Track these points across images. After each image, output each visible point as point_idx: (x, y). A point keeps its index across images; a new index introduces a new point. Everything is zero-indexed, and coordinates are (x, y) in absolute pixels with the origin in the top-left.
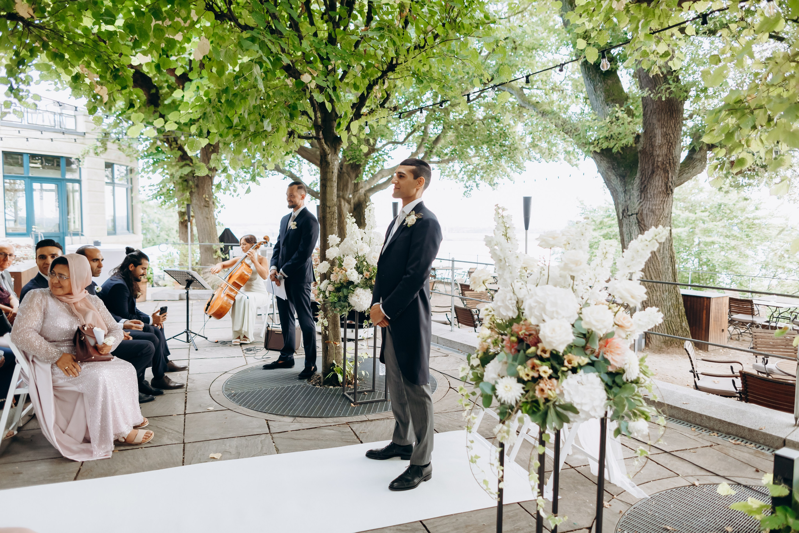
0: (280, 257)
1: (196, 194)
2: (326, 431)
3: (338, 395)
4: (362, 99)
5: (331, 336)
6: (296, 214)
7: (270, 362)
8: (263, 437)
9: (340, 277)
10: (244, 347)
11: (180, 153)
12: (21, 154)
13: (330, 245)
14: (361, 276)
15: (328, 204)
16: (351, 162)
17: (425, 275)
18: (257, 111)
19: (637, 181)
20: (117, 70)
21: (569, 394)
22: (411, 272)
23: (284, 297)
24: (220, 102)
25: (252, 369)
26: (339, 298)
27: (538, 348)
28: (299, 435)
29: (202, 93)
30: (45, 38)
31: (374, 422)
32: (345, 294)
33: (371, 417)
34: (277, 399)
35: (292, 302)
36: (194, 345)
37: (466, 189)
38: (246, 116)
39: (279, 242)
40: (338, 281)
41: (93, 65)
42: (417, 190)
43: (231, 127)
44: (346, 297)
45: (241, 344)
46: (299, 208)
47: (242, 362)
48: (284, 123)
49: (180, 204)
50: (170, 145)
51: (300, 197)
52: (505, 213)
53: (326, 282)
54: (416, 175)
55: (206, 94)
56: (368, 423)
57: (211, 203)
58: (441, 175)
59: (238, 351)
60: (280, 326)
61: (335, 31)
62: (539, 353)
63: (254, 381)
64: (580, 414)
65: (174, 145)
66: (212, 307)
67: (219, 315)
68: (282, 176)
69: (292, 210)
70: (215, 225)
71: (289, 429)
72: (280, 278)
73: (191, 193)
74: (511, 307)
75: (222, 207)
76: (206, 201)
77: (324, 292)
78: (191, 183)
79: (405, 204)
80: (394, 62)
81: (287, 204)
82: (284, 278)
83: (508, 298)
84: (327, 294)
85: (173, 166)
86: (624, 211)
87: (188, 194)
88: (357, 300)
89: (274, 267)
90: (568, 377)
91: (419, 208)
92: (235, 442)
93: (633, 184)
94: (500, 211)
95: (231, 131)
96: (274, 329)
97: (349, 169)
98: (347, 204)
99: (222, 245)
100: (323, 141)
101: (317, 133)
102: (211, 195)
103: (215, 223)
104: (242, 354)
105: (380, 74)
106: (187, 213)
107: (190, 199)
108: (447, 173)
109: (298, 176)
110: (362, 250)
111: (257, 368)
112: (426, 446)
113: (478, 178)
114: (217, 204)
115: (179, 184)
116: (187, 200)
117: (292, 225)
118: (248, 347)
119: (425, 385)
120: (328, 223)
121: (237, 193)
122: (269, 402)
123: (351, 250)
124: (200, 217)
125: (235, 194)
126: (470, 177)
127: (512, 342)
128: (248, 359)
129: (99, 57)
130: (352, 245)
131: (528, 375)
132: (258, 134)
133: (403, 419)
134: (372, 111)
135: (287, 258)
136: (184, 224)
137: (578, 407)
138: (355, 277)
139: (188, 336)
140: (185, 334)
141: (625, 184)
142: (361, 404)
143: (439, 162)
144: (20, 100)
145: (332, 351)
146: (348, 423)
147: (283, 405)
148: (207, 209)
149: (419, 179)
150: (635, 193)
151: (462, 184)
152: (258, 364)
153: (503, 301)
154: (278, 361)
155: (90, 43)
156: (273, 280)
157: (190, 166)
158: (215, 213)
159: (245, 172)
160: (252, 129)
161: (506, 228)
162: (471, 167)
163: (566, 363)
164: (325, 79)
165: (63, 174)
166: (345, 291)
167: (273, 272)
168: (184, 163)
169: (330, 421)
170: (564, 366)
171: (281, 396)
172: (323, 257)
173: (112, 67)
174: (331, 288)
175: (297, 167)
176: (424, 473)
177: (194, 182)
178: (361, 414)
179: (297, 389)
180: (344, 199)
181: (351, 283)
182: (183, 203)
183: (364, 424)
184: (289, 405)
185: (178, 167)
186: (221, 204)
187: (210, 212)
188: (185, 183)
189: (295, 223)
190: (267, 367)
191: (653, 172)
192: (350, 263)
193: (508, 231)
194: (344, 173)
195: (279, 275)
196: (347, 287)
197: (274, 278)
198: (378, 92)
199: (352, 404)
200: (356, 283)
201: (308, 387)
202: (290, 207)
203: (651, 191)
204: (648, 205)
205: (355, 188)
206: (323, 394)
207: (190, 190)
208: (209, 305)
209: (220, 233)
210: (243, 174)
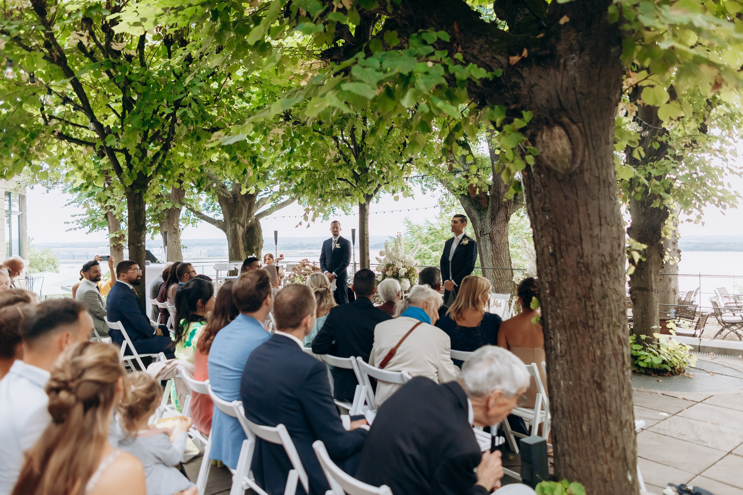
1: (166, 224)
19: (488, 213)
79: (458, 235)
86: (481, 232)
93: (485, 215)
98: (241, 228)
124: (170, 242)
141: (480, 215)
148: (175, 235)
149: (463, 223)
150: (488, 221)
180: (239, 223)
191: (499, 208)
194: (239, 202)
203: (498, 220)
204: (496, 228)
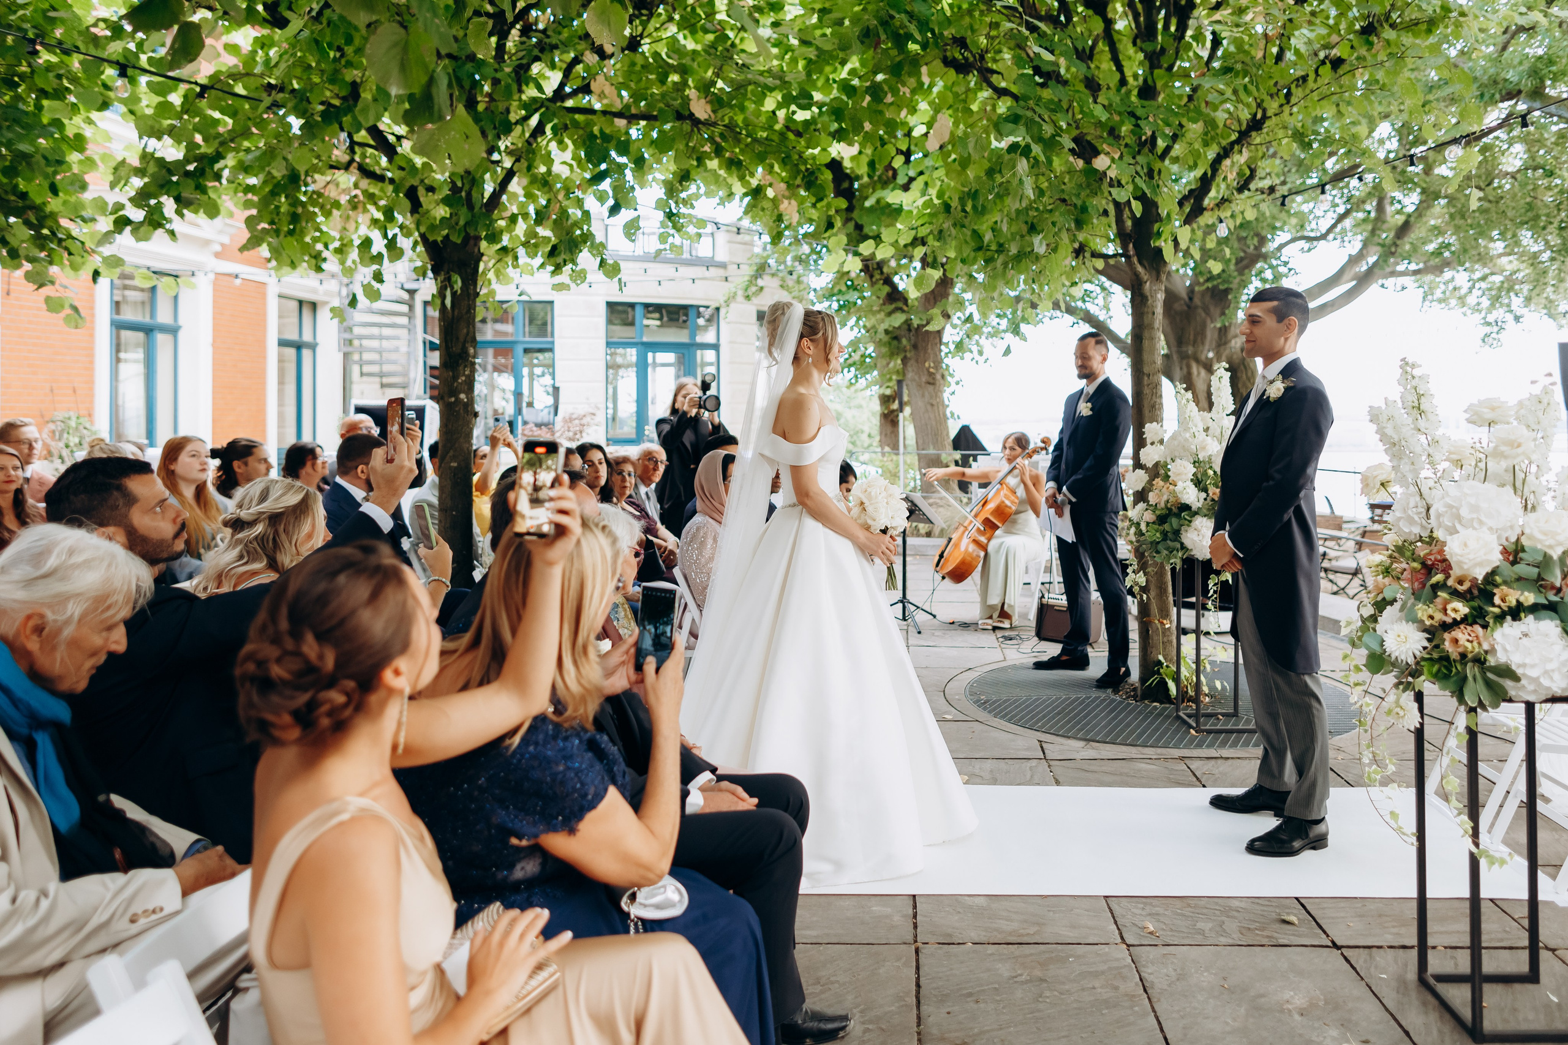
0: (1063, 466)
1: (912, 362)
2: (1143, 766)
3: (1168, 717)
4: (1206, 183)
5: (1154, 609)
6: (1091, 389)
7: (1045, 658)
8: (1034, 763)
9: (1165, 498)
10: (999, 634)
11: (887, 289)
12: (632, 306)
13: (1149, 441)
14: (1204, 495)
15: (1146, 370)
16: (1210, 285)
17: (1302, 481)
18: (1022, 218)
20: (812, 173)
21: (1506, 650)
22: (1277, 476)
23: (1070, 537)
24: (964, 211)
25: (1014, 667)
26: (1165, 535)
27: (1448, 577)
28: (1094, 766)
29: (933, 192)
30: (718, 139)
31: (1230, 762)
32: (1175, 526)
33: (1226, 752)
34: (1059, 713)
35: (1085, 549)
36: (916, 625)
37: (1488, 329)
38: (1005, 228)
39: (1061, 440)
40: (1163, 505)
41: (777, 168)
42: (1286, 339)
43: (980, 249)
44: (1177, 533)
45: (995, 629)
46: (1095, 378)
47: (997, 655)
48: (1065, 237)
49: (883, 380)
50: (871, 277)
51: (1099, 358)
52: (1416, 372)
53: (1141, 506)
54: (1281, 316)
55: (940, 195)
56: (1220, 761)
57: (938, 377)
58: (1424, 299)
59: (990, 639)
60: (1064, 597)
61: (1152, 73)
62: (1450, 582)
63: (1018, 684)
64: (1523, 682)
65: (877, 276)
66: (947, 560)
67: (959, 575)
68: (1069, 319)
69: (1083, 382)
70: (946, 418)
71: (1078, 756)
72: (1063, 503)
73: (905, 361)
74: (1416, 518)
75: (957, 383)
76: (931, 374)
77: (1138, 524)
78: (904, 341)
79: (1266, 364)
80: (1259, 116)
81: (1076, 372)
82: (1070, 502)
83: (1412, 504)
84: (1143, 527)
85: (874, 313)
87: (899, 361)
88: (1196, 538)
89: (1051, 484)
90: (1505, 625)
91: (1292, 370)
92: (988, 765)
94: (1409, 369)
95: (980, 253)
96: (1051, 602)
97: (1207, 298)
99: (957, 455)
100: (1135, 260)
101: (1124, 247)
102: (938, 362)
103: (945, 415)
104: (996, 644)
105: (1234, 137)
106: (897, 395)
107: (903, 373)
108: (1438, 294)
109: (1101, 318)
110: (1204, 448)
111: (1023, 667)
112: (1313, 785)
113: (1517, 302)
114: (949, 379)
115: (885, 344)
116: (898, 372)
117: (1084, 409)
118: (1007, 633)
119: (1310, 674)
120: (1146, 403)
121: (984, 357)
122: (1044, 717)
123: (1185, 449)
124: (920, 404)
125: (981, 359)
126: (1495, 300)
127: (1414, 570)
128: (1007, 652)
129: (788, 157)
130: (1186, 440)
131: (1432, 617)
132: (1025, 256)
133: (1275, 741)
134: (1223, 202)
135: (1073, 468)
136: (890, 419)
137: (1519, 672)
138: (1191, 496)
139: (904, 608)
140: (900, 605)
142: (1209, 732)
143: (1416, 272)
144: (678, 230)
145: (1157, 639)
146: (1182, 758)
147: (1069, 722)
148: (931, 388)
149: (1286, 321)
151: (1478, 317)
152: (1024, 661)
153: (1405, 511)
154: (1060, 655)
155: (776, 138)
156: (1050, 507)
157: (903, 311)
158: (946, 395)
159: (998, 316)
160: (1014, 250)
161: (1420, 396)
162: (1497, 279)
163: (1497, 600)
164: (1132, 161)
165: (693, 336)
166: (1174, 521)
167: (1050, 492)
168: (893, 306)
169: (1150, 752)
170: (1494, 605)
171: (1064, 709)
172: (1138, 465)
173: (803, 168)
174: (1149, 516)
175: (1100, 301)
176: (1311, 835)
177: (909, 340)
178: (1208, 746)
179: (1093, 701)
180: (1197, 361)
181: (1186, 507)
182: (890, 380)
183: (1213, 762)
184: (1078, 723)
185: (882, 315)
186: (956, 379)
187: (937, 393)
188: (895, 342)
189: (1089, 405)
190: (1039, 666)
192: (1183, 472)
193: (1423, 400)
194: (1196, 307)
195: (1060, 498)
196: (1178, 516)
197: (1053, 503)
198: (1231, 169)
199: (1193, 732)
200: (1194, 508)
201: (1113, 701)
202: (1081, 377)
205: (1220, 337)
206: (1140, 713)
207: (902, 356)
208: (941, 556)
209: (953, 432)
210: (993, 320)
